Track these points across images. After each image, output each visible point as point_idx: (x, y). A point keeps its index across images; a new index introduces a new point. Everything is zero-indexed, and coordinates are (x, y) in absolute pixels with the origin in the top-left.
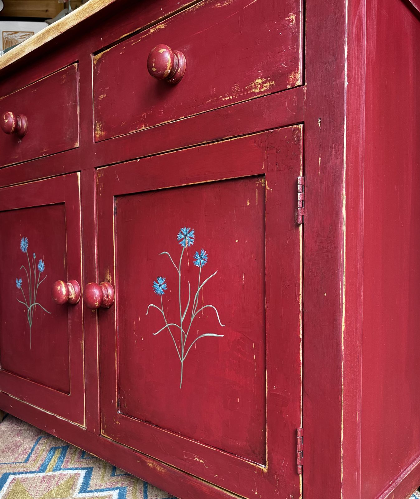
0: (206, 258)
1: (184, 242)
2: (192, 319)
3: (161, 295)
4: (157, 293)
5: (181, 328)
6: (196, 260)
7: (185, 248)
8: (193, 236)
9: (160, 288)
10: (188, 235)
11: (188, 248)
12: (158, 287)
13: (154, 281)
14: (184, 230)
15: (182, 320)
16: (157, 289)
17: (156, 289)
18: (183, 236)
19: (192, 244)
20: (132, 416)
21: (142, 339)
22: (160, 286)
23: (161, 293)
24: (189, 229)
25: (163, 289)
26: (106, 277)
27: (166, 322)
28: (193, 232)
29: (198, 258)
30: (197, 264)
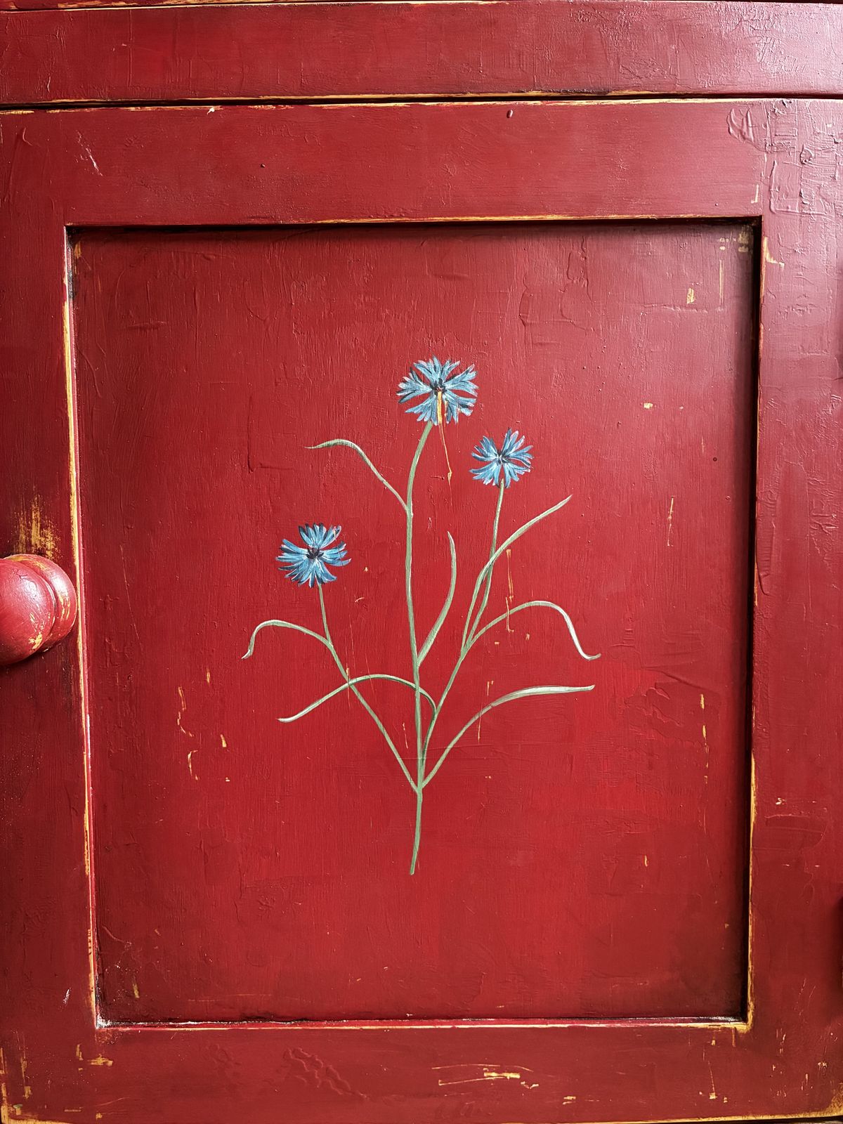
0: (526, 458)
1: (432, 408)
2: (464, 652)
3: (319, 585)
4: (298, 580)
5: (416, 685)
6: (483, 464)
7: (435, 428)
8: (471, 388)
9: (317, 562)
10: (449, 386)
11: (449, 427)
12: (305, 558)
13: (285, 541)
14: (432, 369)
15: (419, 659)
16: (298, 567)
17: (294, 568)
18: (425, 389)
19: (468, 413)
20: (171, 1020)
21: (224, 745)
22: (314, 554)
23: (321, 581)
24: (449, 367)
25: (327, 564)
26: (23, 537)
27: (345, 674)
28: (472, 375)
29: (493, 455)
30: (488, 475)
